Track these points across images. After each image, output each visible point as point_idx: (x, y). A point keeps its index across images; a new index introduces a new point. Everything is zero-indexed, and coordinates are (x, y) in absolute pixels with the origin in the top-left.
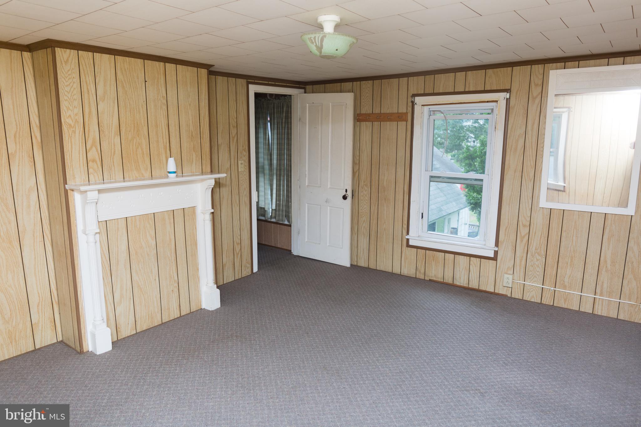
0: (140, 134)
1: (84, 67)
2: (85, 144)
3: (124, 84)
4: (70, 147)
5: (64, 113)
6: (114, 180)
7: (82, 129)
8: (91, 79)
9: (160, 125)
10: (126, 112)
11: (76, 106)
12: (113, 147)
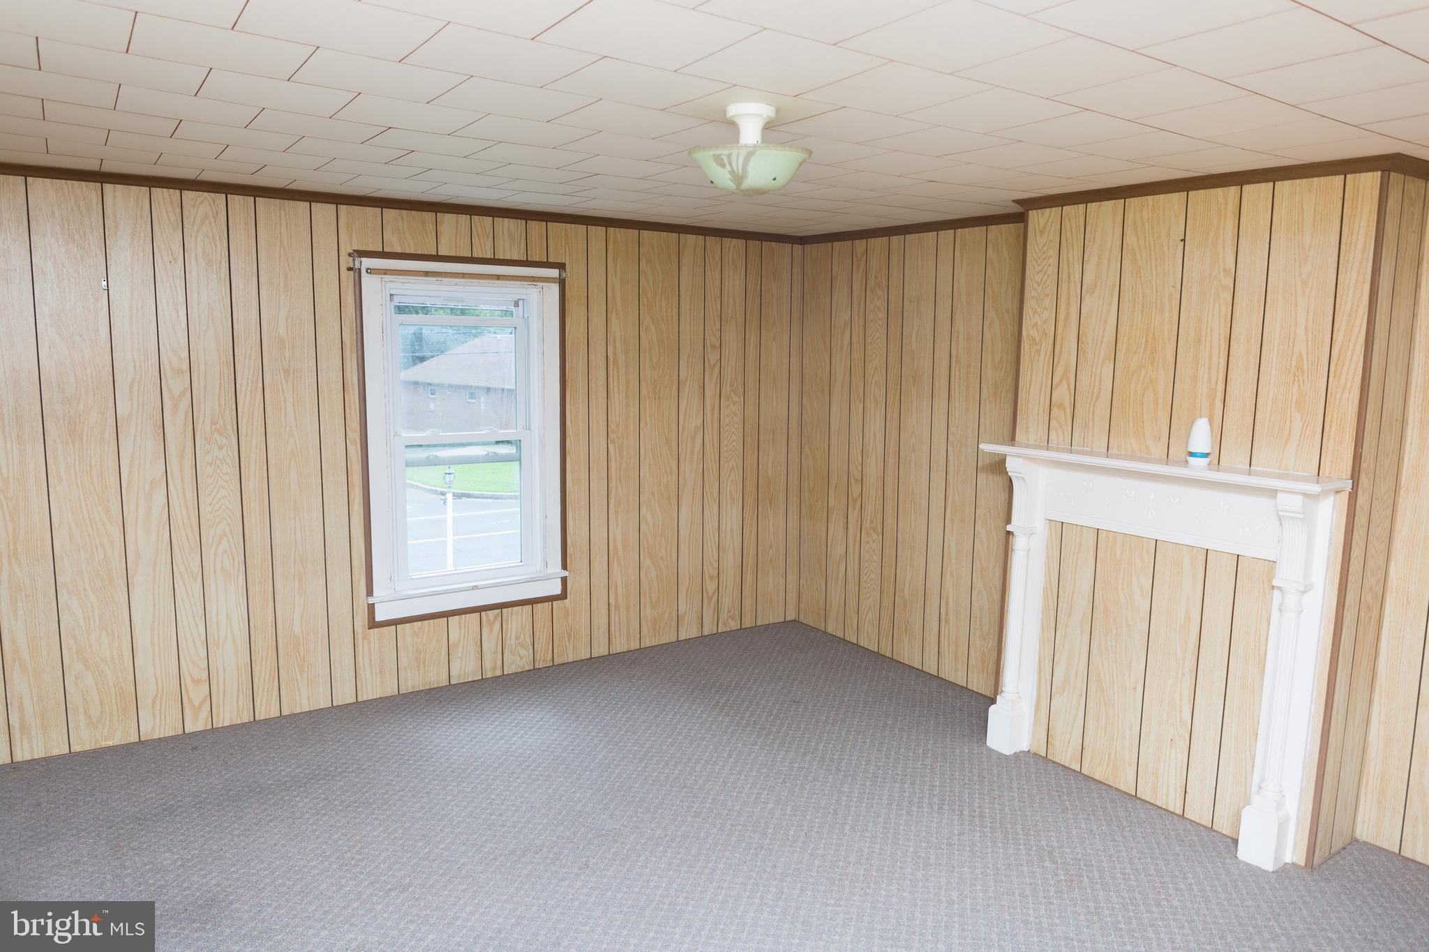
0: (1157, 359)
1: (1069, 234)
2: (1051, 374)
3: (1137, 252)
4: (1029, 377)
5: (1028, 318)
6: (1089, 449)
7: (1050, 347)
8: (1076, 254)
9: (1208, 339)
10: (1134, 311)
11: (1047, 307)
12: (1097, 383)
